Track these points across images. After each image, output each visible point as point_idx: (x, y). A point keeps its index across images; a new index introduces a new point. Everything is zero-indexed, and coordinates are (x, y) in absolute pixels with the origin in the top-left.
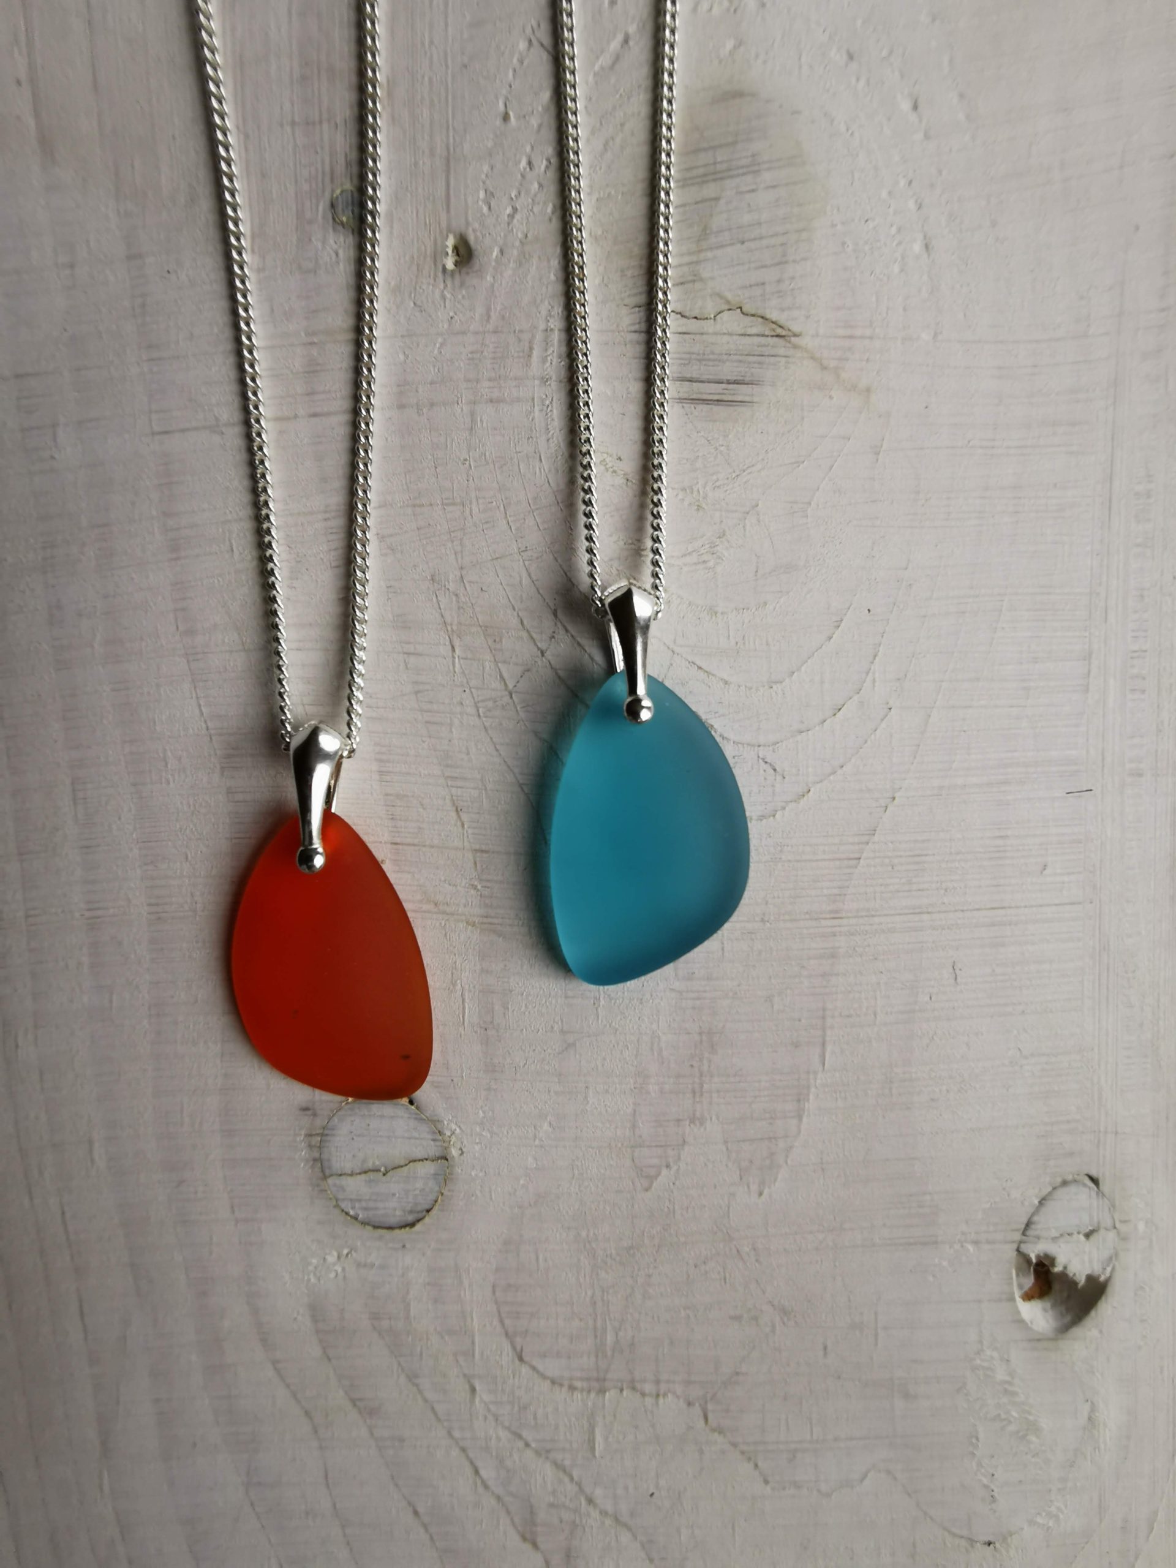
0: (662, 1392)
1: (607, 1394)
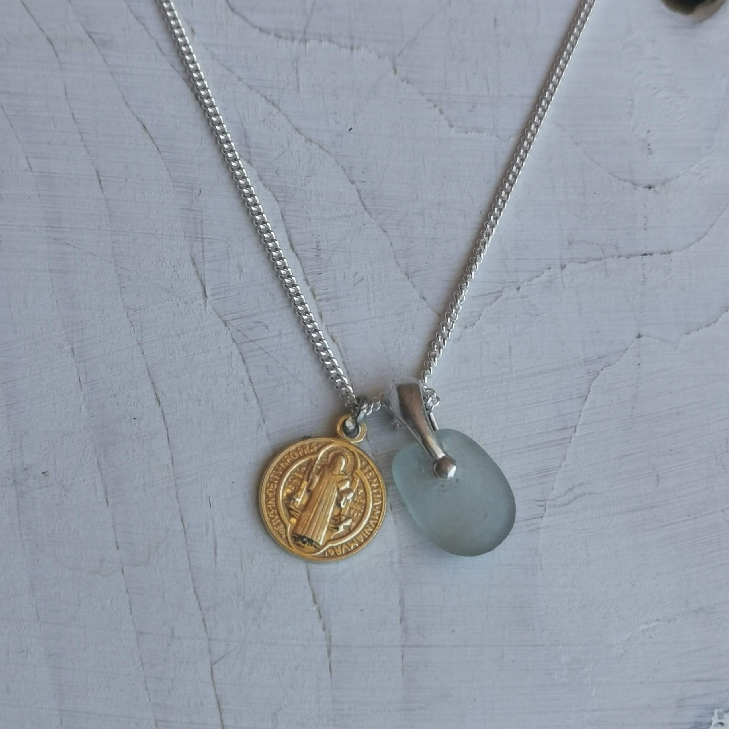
0: (355, 46)
1: (308, 43)
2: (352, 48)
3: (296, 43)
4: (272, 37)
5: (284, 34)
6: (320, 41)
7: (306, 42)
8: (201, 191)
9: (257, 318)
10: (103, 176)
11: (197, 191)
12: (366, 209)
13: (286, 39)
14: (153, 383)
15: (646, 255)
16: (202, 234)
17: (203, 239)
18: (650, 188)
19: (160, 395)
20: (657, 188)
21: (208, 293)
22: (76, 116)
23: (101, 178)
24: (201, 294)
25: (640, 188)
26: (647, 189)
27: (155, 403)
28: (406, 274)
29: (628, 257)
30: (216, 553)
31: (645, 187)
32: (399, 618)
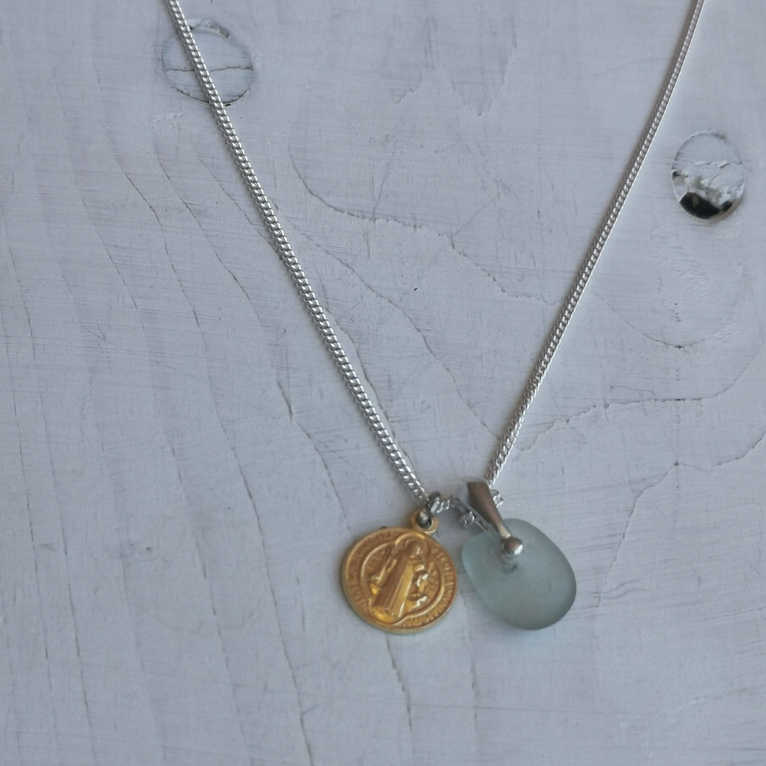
0: (418, 225)
1: (377, 221)
2: (415, 227)
3: (367, 221)
5: (356, 213)
6: (388, 220)
7: (375, 220)
8: (285, 331)
9: (338, 433)
10: (199, 315)
11: (283, 331)
12: (431, 352)
13: (358, 217)
14: (246, 482)
15: (679, 400)
16: (287, 364)
17: (288, 368)
18: (680, 347)
19: (251, 491)
20: (686, 348)
21: (293, 411)
22: (175, 268)
23: (198, 317)
24: (287, 412)
25: (671, 348)
26: (678, 349)
27: (247, 496)
28: (469, 405)
29: (664, 401)
30: (304, 621)
31: (676, 347)
32: (471, 684)
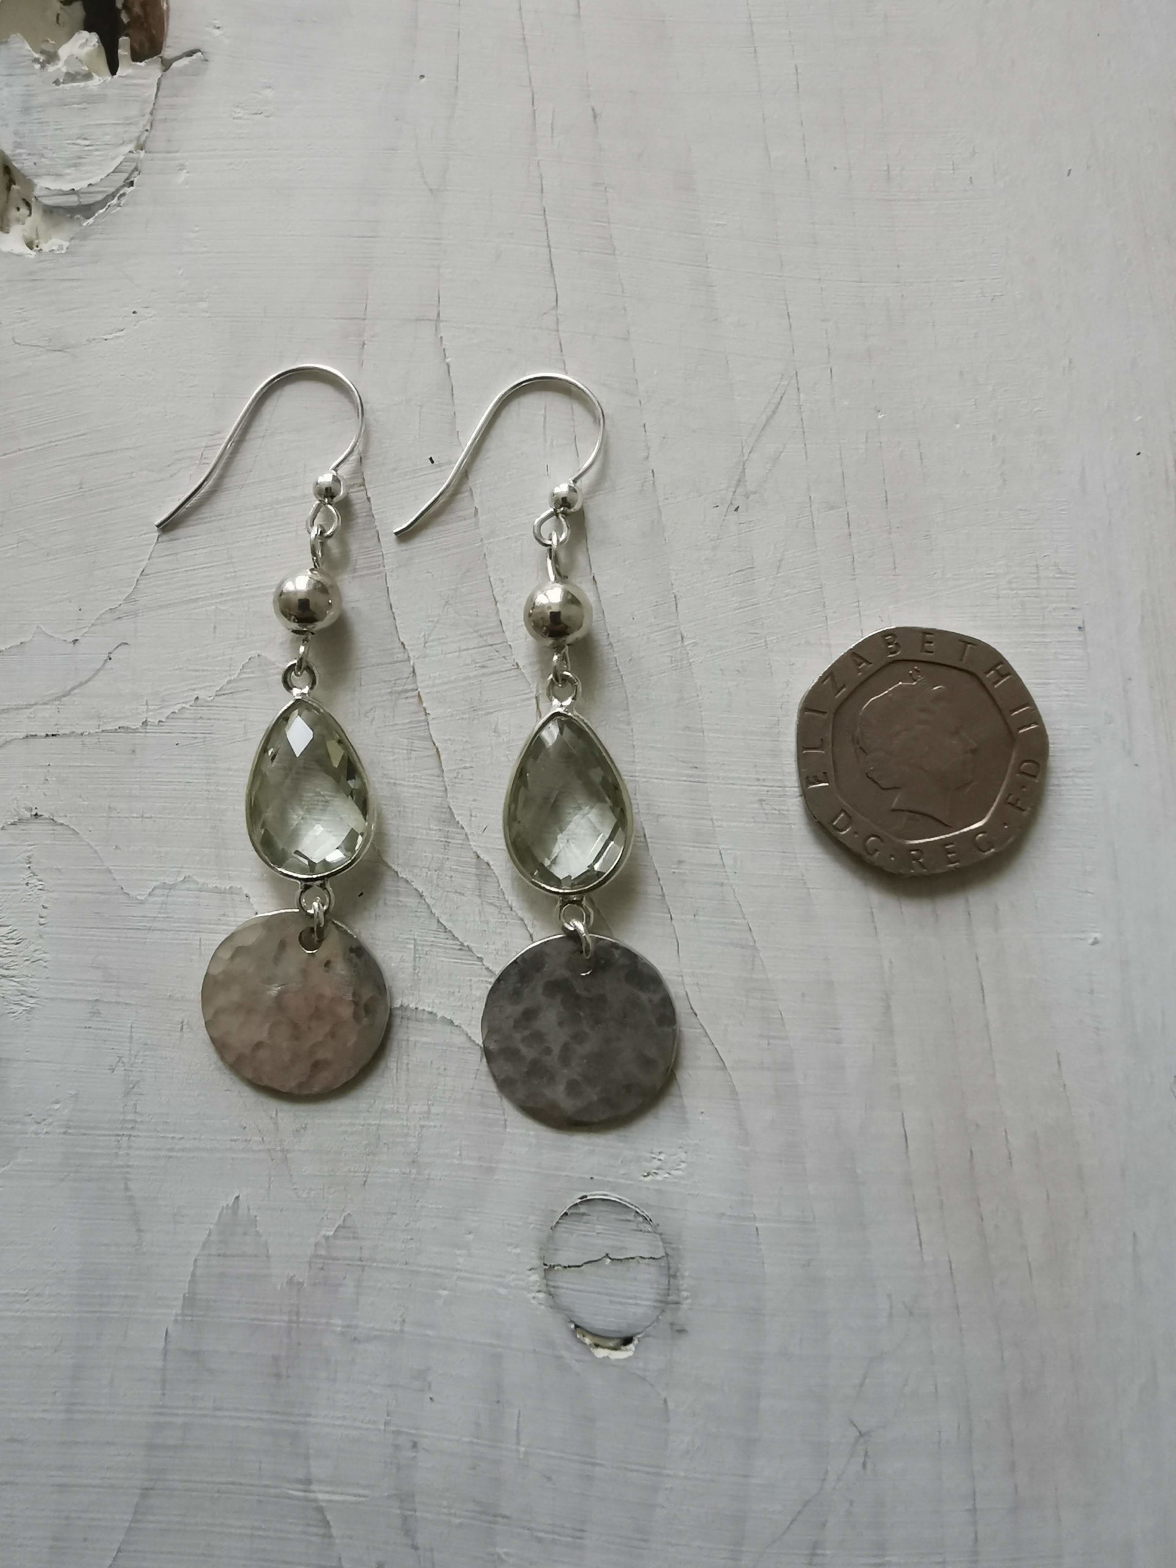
4: (440, 1015)
15: (53, 735)
18: (36, 816)
20: (28, 814)
25: (46, 815)
26: (39, 814)
29: (72, 734)
31: (41, 816)
